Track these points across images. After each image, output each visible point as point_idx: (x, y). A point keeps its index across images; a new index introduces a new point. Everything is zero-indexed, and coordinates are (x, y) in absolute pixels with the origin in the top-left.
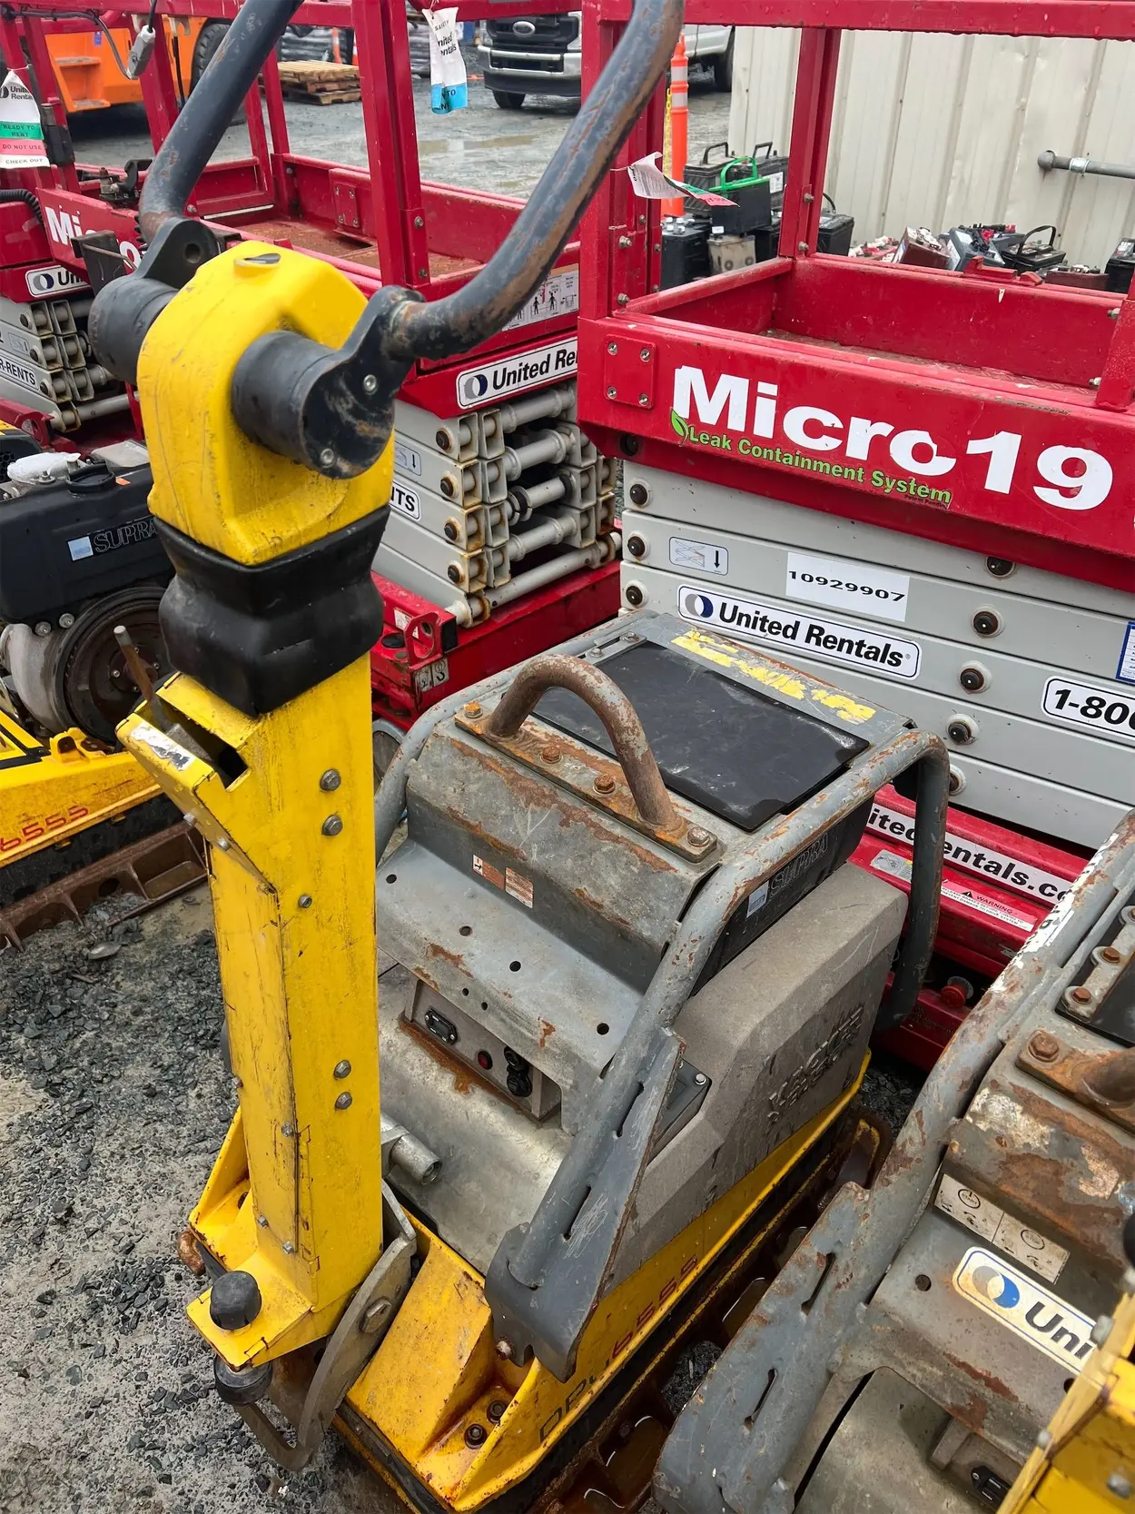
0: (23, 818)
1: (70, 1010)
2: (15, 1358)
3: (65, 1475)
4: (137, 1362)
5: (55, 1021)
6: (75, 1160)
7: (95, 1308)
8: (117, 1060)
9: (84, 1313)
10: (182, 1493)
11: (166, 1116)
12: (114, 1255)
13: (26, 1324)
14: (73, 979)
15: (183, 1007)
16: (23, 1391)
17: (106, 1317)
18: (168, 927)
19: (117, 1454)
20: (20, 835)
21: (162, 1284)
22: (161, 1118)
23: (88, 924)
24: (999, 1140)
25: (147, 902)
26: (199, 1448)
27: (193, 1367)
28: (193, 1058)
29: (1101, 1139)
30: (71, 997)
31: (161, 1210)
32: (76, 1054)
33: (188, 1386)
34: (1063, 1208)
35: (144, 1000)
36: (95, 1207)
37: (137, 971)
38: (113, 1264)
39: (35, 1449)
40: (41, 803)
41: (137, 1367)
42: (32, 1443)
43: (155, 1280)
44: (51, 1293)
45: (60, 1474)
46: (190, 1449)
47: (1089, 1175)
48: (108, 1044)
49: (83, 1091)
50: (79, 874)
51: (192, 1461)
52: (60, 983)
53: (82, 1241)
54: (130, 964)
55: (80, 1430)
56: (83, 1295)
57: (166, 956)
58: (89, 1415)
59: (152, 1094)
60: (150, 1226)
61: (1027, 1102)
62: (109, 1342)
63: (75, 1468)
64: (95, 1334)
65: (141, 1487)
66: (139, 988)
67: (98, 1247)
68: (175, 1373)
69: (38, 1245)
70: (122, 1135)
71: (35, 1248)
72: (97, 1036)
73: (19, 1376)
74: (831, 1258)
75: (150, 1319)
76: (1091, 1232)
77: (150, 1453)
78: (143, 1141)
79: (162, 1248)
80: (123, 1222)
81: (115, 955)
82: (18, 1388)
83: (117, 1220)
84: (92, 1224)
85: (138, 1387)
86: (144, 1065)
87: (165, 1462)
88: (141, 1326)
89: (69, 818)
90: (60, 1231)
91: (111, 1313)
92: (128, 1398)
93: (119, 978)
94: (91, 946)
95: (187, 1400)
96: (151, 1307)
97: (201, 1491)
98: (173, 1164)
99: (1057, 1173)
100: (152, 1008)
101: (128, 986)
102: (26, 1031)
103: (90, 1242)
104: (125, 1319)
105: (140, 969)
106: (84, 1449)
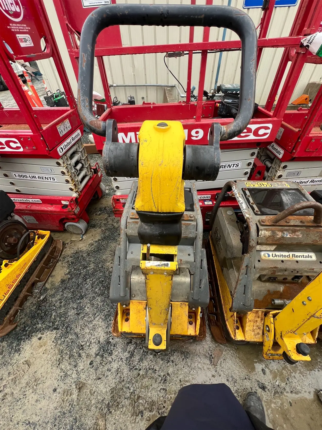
0: (7, 286)
1: (46, 312)
2: (95, 378)
3: (123, 386)
4: (118, 358)
5: (44, 317)
6: (74, 337)
7: (102, 356)
8: (65, 314)
9: (101, 359)
10: (144, 369)
11: (85, 316)
12: (97, 345)
13: (91, 370)
14: (40, 307)
15: (70, 295)
16: (102, 381)
17: (105, 356)
18: (52, 284)
19: (129, 374)
20: (9, 289)
21: (111, 342)
22: (84, 317)
23: (35, 294)
24: (265, 237)
25: (44, 282)
26: (141, 360)
27: (128, 350)
28: (80, 303)
29: (277, 229)
30: (43, 310)
31: (99, 331)
32: (55, 319)
33: (130, 353)
34: (276, 241)
35: (60, 300)
36: (86, 341)
37: (53, 296)
38: (98, 347)
39: (113, 388)
40: (9, 280)
41: (119, 358)
42: (112, 387)
43: (109, 343)
44: (92, 361)
45: (122, 387)
46: (139, 362)
47: (278, 235)
48: (60, 312)
49: (63, 324)
50: (25, 287)
51: (142, 363)
52: (39, 309)
53: (89, 348)
54: (50, 295)
55: (119, 377)
56: (98, 356)
57: (57, 289)
58: (118, 373)
59: (78, 314)
60: (99, 335)
61: (266, 230)
62: (110, 359)
63: (123, 384)
64: (106, 360)
65: (137, 375)
66: (57, 298)
67: (93, 347)
68: (126, 353)
69: (80, 356)
70: (79, 325)
71: (80, 357)
72: (56, 313)
73: (99, 380)
74: (247, 266)
75: (114, 349)
76: (280, 242)
77: (134, 369)
78: (84, 323)
79: (105, 337)
80: (93, 339)
81: (46, 296)
82: (100, 382)
83: (92, 340)
84: (88, 344)
85: (122, 361)
86: (71, 311)
87: (137, 367)
88: (113, 352)
89: (17, 279)
90: (82, 351)
91: (106, 355)
92: (122, 364)
93: (50, 300)
94: (39, 298)
95: (132, 355)
96: (112, 347)
97: (147, 366)
98: (94, 323)
99: (273, 237)
100: (63, 300)
101: (53, 299)
102: (39, 323)
103: (91, 347)
104: (109, 353)
105: (54, 295)
106: (122, 379)
